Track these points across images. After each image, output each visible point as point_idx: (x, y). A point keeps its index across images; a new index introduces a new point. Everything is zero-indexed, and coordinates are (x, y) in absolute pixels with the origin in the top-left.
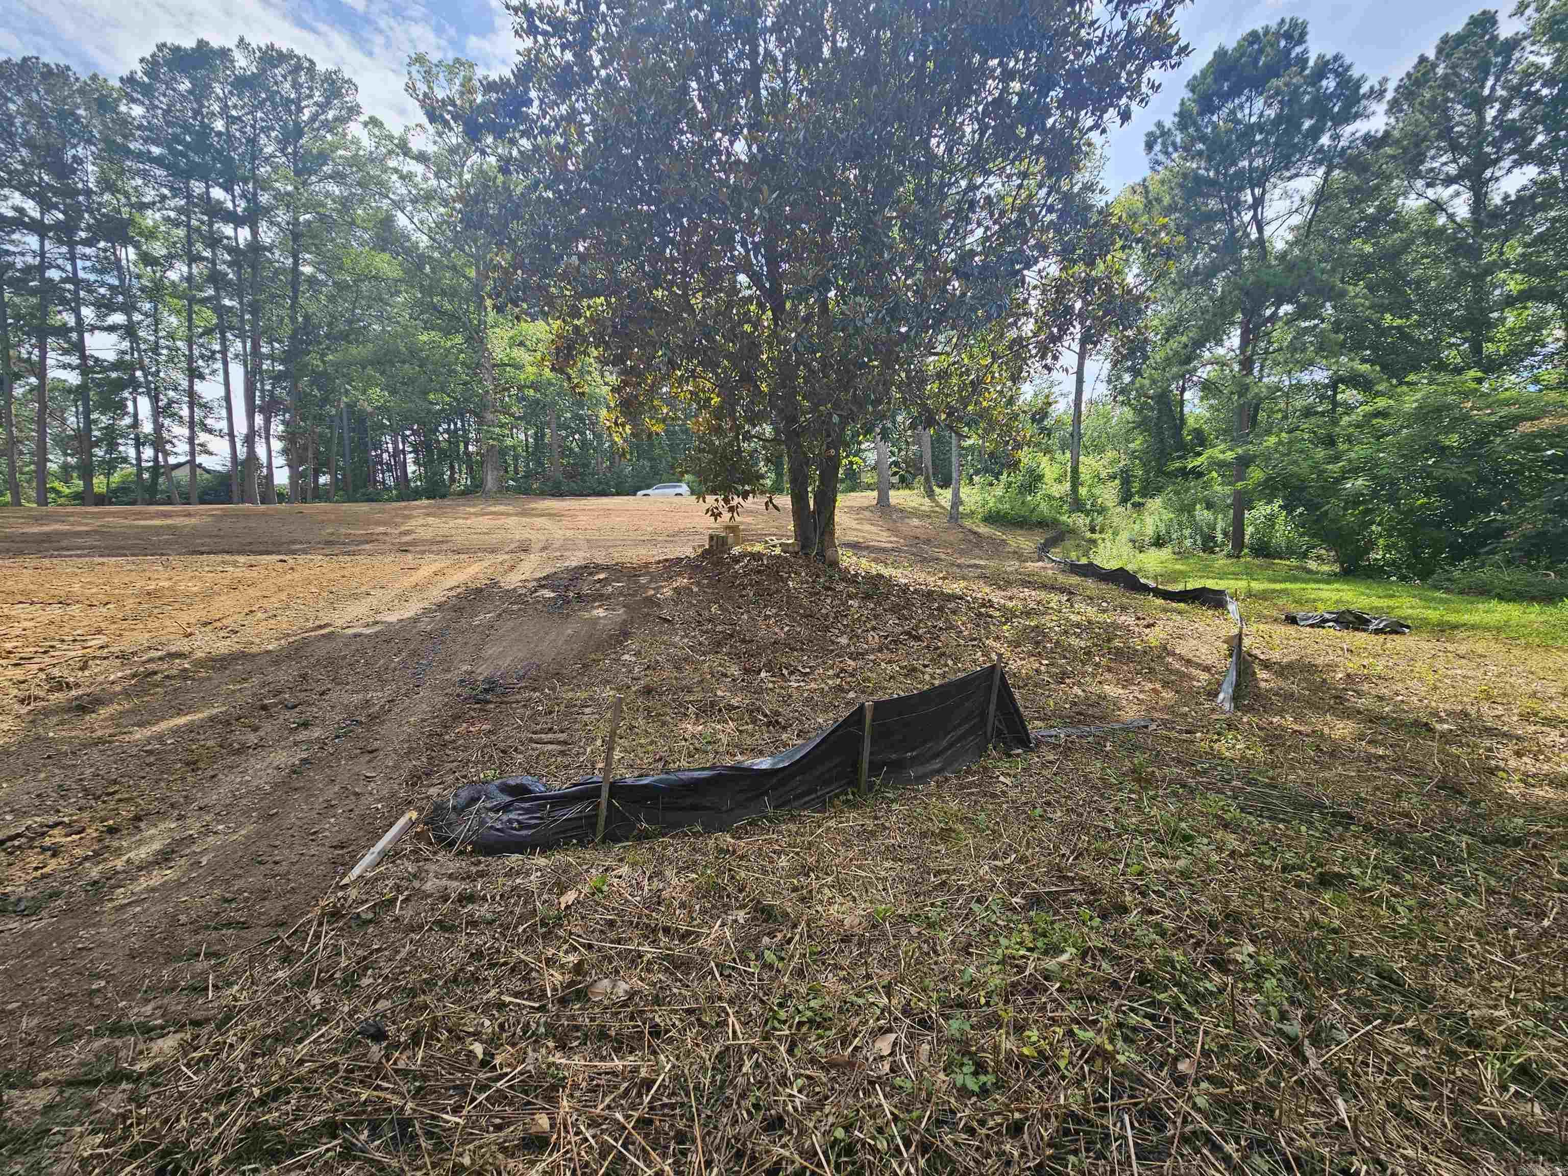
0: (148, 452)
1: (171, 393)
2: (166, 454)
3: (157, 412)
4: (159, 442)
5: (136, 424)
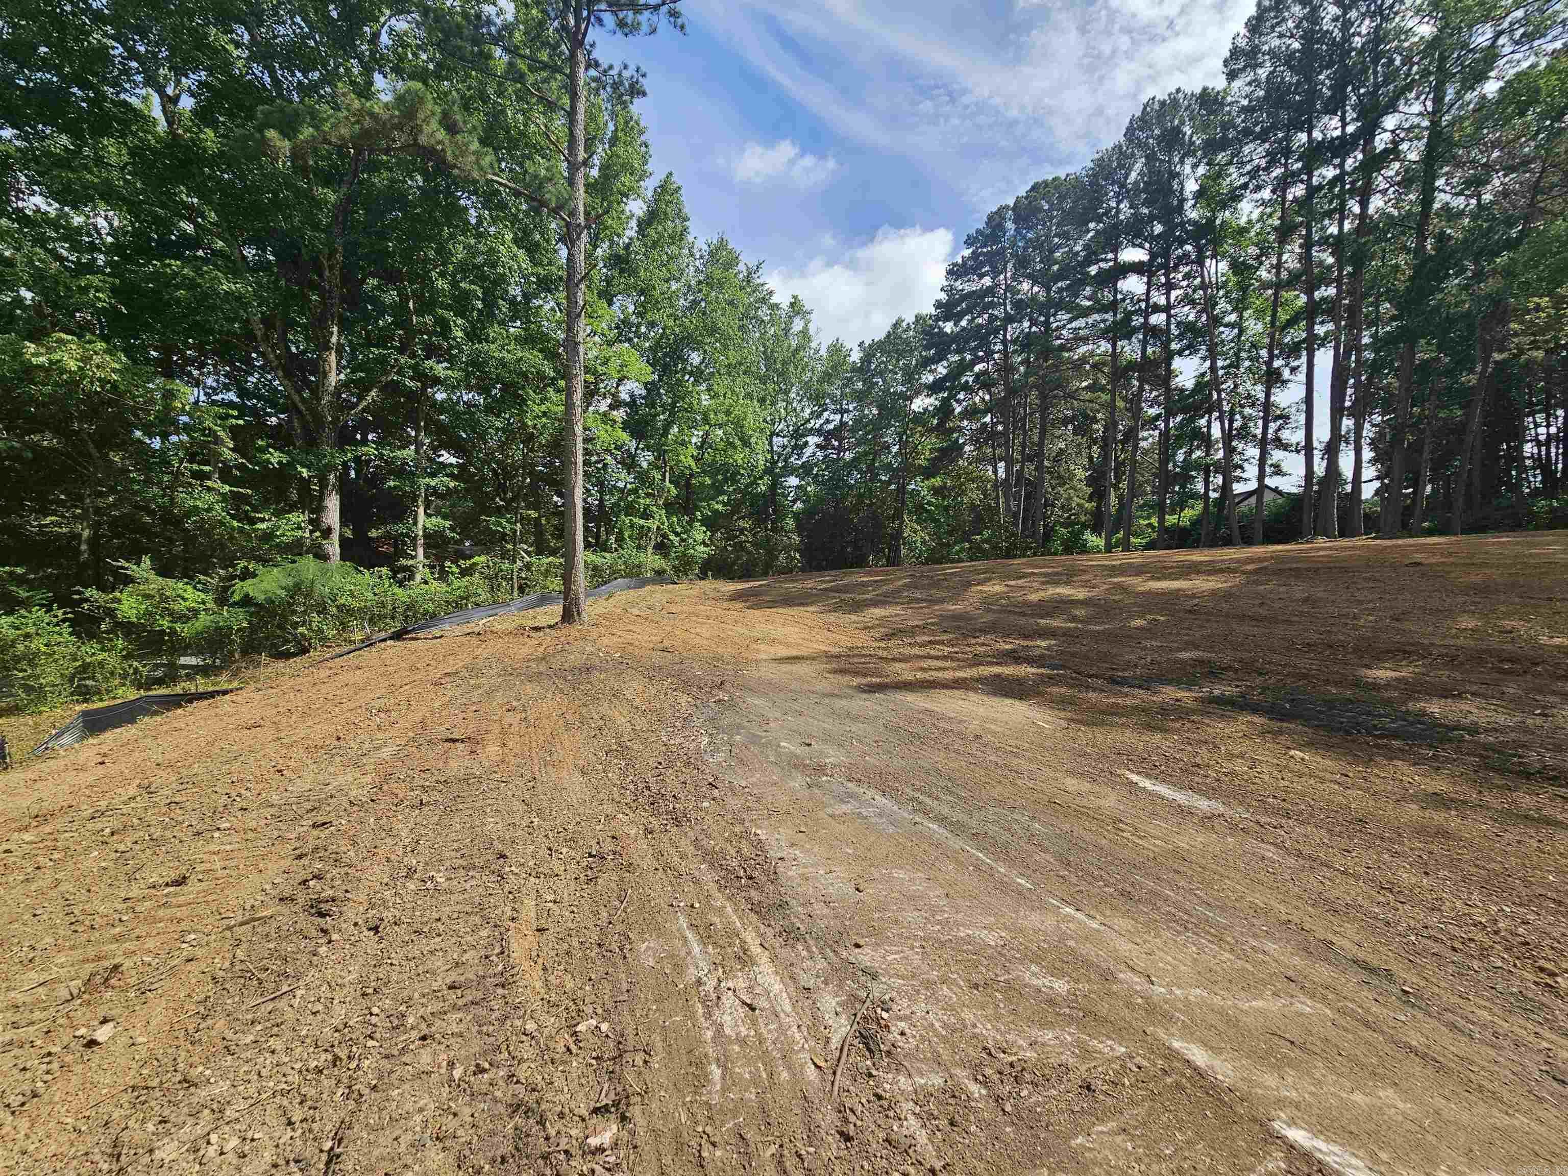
0: (1216, 481)
4: (1228, 469)
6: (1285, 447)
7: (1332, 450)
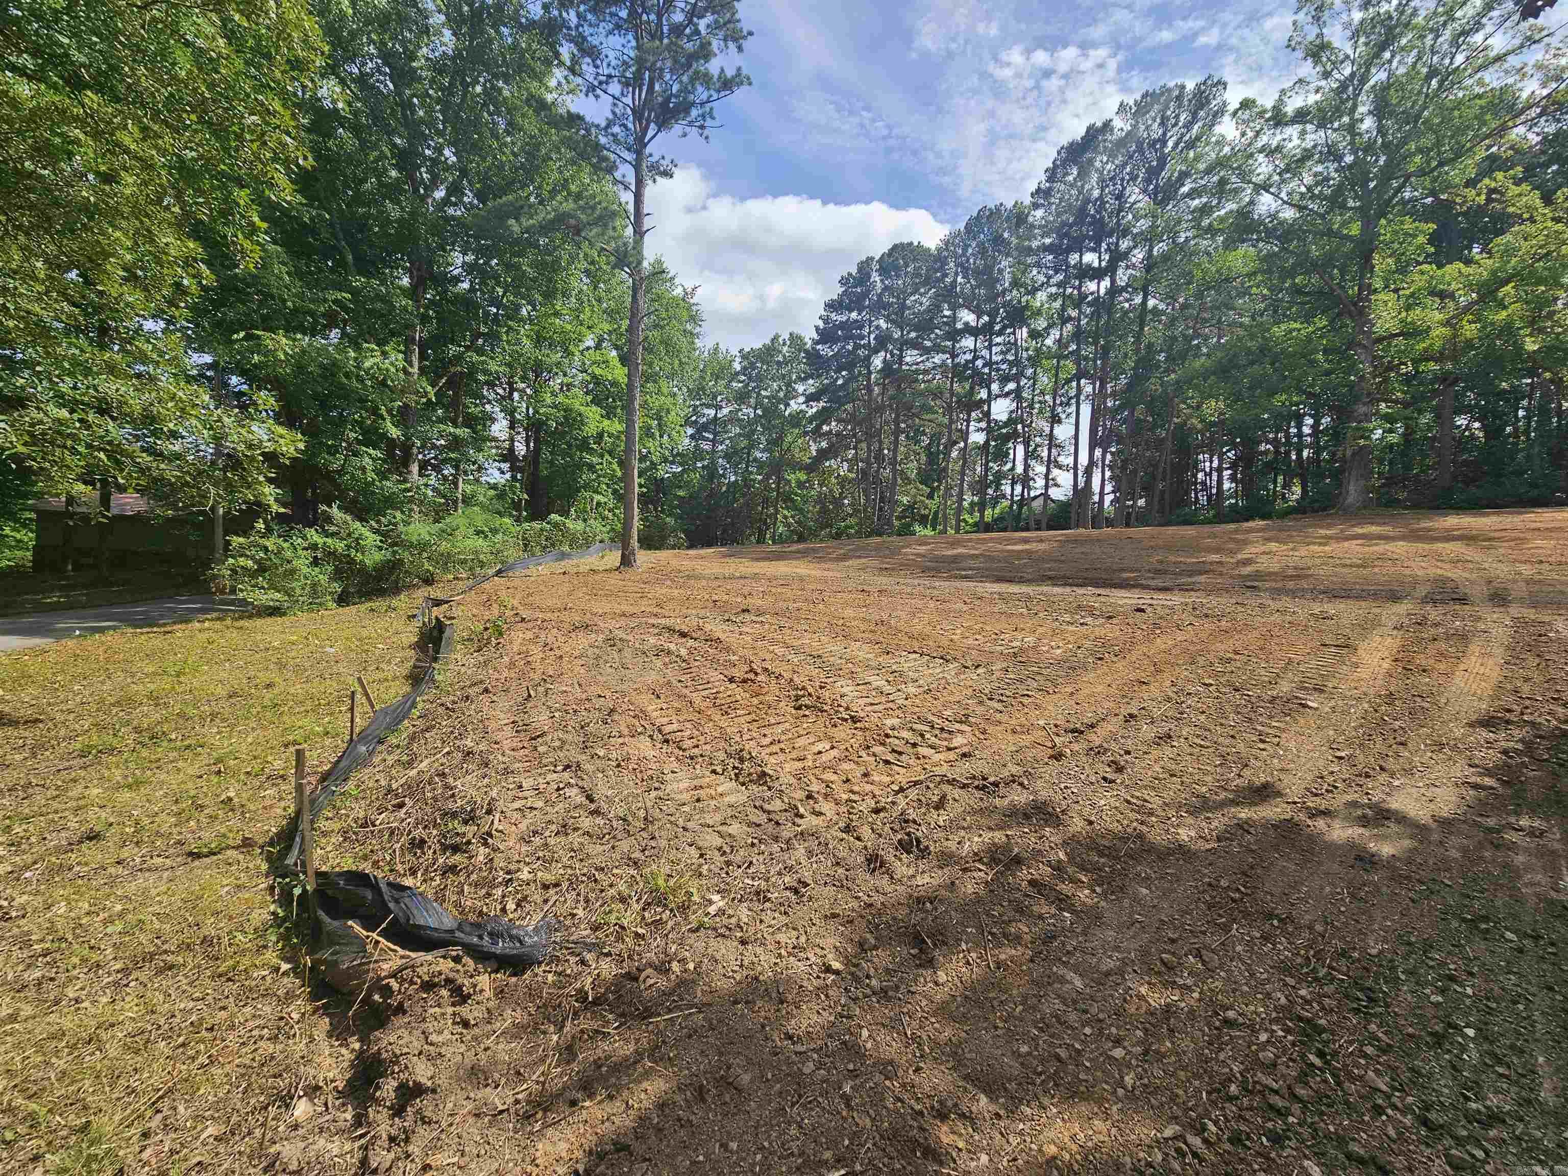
0: (1018, 489)
1: (1038, 439)
2: (1029, 489)
3: (1027, 455)
4: (1026, 480)
5: (1013, 468)
6: (1060, 467)
7: (1088, 472)
